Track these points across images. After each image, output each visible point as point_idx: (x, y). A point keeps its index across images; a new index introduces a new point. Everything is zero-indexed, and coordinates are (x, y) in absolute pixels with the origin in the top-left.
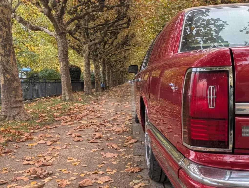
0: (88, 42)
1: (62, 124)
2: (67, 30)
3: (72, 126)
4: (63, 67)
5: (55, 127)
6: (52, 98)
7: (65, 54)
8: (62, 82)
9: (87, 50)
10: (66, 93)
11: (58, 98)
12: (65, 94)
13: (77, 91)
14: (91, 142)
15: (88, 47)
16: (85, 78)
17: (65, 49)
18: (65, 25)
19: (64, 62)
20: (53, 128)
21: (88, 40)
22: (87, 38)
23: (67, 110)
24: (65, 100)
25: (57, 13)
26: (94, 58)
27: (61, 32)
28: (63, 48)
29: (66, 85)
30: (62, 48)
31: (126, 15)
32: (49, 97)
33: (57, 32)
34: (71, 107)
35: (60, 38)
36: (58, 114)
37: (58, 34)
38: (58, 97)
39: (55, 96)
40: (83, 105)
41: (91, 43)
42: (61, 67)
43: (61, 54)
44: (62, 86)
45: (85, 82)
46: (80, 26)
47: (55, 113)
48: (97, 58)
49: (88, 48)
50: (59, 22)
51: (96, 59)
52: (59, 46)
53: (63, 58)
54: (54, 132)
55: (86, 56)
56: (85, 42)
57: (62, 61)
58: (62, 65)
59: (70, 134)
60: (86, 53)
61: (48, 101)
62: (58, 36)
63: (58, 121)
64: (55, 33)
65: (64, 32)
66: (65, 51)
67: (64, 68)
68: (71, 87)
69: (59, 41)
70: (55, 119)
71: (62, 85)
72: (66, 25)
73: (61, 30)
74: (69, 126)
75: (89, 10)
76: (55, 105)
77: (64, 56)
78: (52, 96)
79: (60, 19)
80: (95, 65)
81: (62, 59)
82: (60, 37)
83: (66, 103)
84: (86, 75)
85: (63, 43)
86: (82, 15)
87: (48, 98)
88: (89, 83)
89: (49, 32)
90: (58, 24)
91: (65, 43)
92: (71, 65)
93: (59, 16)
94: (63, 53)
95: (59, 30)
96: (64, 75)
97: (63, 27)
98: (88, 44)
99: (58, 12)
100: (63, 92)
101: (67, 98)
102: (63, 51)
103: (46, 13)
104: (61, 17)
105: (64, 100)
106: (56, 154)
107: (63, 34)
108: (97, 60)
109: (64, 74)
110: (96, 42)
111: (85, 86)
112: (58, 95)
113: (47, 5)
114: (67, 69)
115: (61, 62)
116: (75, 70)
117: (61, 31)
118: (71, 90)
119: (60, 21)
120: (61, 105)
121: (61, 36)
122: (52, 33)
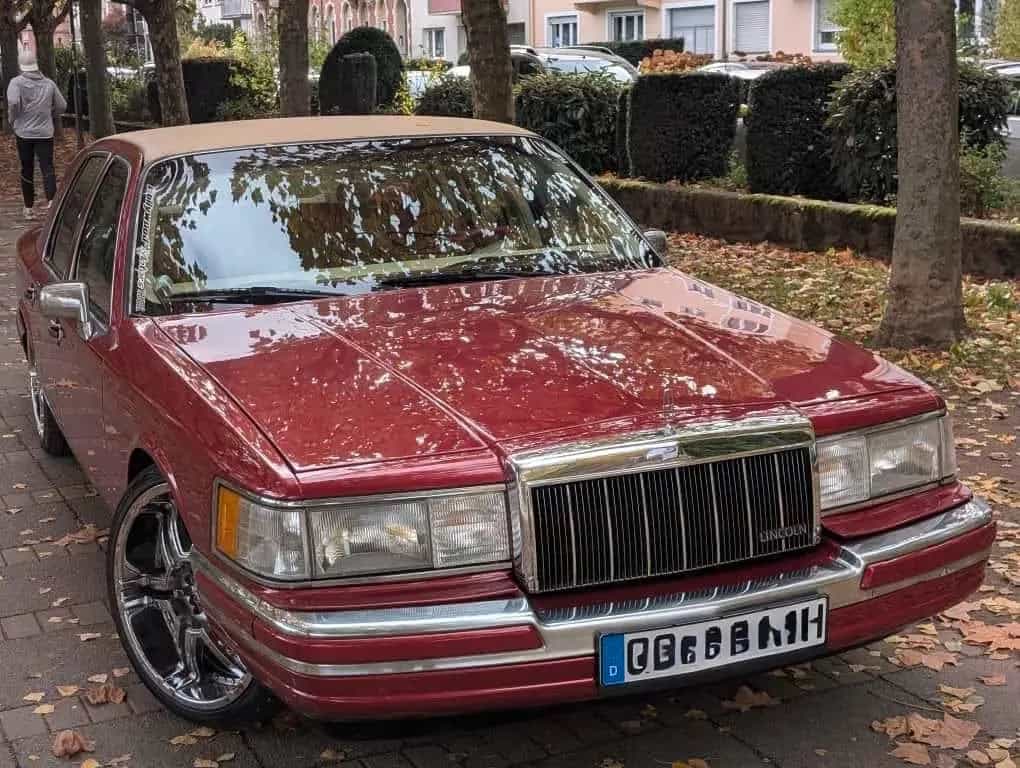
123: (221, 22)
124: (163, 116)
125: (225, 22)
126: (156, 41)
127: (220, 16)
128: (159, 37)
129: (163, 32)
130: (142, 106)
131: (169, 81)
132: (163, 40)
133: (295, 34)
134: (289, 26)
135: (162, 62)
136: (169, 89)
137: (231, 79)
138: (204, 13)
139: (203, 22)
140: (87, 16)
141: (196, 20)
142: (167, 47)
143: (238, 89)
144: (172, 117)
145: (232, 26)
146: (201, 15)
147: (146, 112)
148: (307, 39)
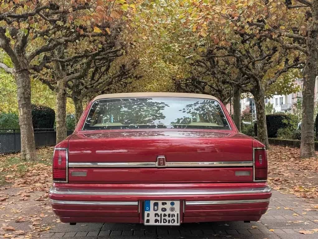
0: (63, 76)
1: (14, 186)
2: (31, 65)
3: (24, 187)
4: (23, 115)
5: (6, 189)
6: (9, 157)
7: (27, 98)
8: (22, 136)
9: (62, 88)
10: (27, 150)
11: (17, 157)
12: (24, 151)
13: (49, 146)
14: (37, 200)
15: (64, 83)
16: (58, 128)
17: (27, 90)
18: (27, 58)
19: (25, 108)
20: (3, 189)
21: (64, 73)
22: (62, 71)
23: (23, 172)
24: (25, 160)
25: (18, 44)
26: (75, 97)
27: (21, 69)
28: (25, 90)
29: (27, 139)
30: (23, 90)
31: (114, 43)
32: (4, 154)
33: (16, 69)
34: (30, 168)
35: (20, 77)
36: (11, 177)
37: (18, 71)
38: (17, 154)
39: (14, 153)
40: (47, 166)
41: (68, 77)
42: (20, 115)
43: (21, 98)
44: (21, 141)
45: (58, 134)
46: (49, 59)
47: (8, 175)
48: (79, 96)
49: (62, 84)
50: (20, 56)
51: (78, 98)
52: (19, 87)
53: (24, 102)
54: (3, 192)
55: (60, 96)
56: (59, 76)
57: (23, 107)
58: (22, 112)
59: (19, 195)
60: (60, 92)
61: (2, 161)
62: (18, 74)
63: (11, 183)
64: (14, 70)
65: (25, 68)
66: (27, 93)
67: (25, 116)
68: (34, 142)
69: (18, 80)
70: (6, 181)
71: (22, 139)
72: (29, 59)
73: (21, 65)
74: (21, 188)
75: (61, 40)
76: (10, 165)
77: (25, 101)
78: (9, 154)
79: (21, 52)
80: (76, 107)
81: (22, 104)
82: (20, 75)
83: (26, 163)
84: (59, 123)
85: (24, 84)
86: (51, 46)
87: (3, 156)
88: (64, 135)
89: (6, 67)
90: (18, 59)
91: (27, 83)
92: (40, 106)
93: (20, 48)
94: (23, 97)
95: (19, 66)
96: (25, 126)
97: (25, 61)
98: (63, 79)
99: (18, 42)
100: (22, 149)
101: (28, 157)
102: (24, 93)
103: (2, 45)
104: (22, 49)
105: (23, 159)
106: (2, 207)
107: (25, 71)
108: (79, 100)
109: (25, 124)
110: (75, 77)
111: (57, 138)
112: (17, 152)
113: (4, 35)
114: (28, 118)
115: (21, 109)
116: (45, 114)
117: (23, 68)
118: (34, 146)
119: (22, 54)
120: (17, 166)
121: (22, 74)
122: (10, 69)
123: (281, 111)
124: (258, 129)
125: (282, 111)
126: (257, 103)
127: (281, 109)
128: (258, 103)
129: (259, 101)
130: (252, 131)
131: (260, 118)
132: (259, 103)
133: (309, 95)
134: (307, 92)
135: (259, 111)
136: (260, 120)
137: (282, 121)
138: (275, 108)
139: (275, 111)
140: (235, 99)
141: (273, 110)
142: (261, 105)
143: (285, 124)
144: (261, 130)
145: (284, 112)
146: (274, 109)
147: (253, 133)
148: (314, 97)
